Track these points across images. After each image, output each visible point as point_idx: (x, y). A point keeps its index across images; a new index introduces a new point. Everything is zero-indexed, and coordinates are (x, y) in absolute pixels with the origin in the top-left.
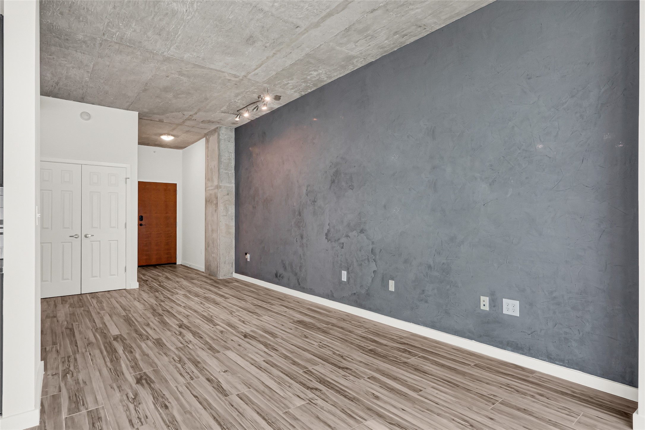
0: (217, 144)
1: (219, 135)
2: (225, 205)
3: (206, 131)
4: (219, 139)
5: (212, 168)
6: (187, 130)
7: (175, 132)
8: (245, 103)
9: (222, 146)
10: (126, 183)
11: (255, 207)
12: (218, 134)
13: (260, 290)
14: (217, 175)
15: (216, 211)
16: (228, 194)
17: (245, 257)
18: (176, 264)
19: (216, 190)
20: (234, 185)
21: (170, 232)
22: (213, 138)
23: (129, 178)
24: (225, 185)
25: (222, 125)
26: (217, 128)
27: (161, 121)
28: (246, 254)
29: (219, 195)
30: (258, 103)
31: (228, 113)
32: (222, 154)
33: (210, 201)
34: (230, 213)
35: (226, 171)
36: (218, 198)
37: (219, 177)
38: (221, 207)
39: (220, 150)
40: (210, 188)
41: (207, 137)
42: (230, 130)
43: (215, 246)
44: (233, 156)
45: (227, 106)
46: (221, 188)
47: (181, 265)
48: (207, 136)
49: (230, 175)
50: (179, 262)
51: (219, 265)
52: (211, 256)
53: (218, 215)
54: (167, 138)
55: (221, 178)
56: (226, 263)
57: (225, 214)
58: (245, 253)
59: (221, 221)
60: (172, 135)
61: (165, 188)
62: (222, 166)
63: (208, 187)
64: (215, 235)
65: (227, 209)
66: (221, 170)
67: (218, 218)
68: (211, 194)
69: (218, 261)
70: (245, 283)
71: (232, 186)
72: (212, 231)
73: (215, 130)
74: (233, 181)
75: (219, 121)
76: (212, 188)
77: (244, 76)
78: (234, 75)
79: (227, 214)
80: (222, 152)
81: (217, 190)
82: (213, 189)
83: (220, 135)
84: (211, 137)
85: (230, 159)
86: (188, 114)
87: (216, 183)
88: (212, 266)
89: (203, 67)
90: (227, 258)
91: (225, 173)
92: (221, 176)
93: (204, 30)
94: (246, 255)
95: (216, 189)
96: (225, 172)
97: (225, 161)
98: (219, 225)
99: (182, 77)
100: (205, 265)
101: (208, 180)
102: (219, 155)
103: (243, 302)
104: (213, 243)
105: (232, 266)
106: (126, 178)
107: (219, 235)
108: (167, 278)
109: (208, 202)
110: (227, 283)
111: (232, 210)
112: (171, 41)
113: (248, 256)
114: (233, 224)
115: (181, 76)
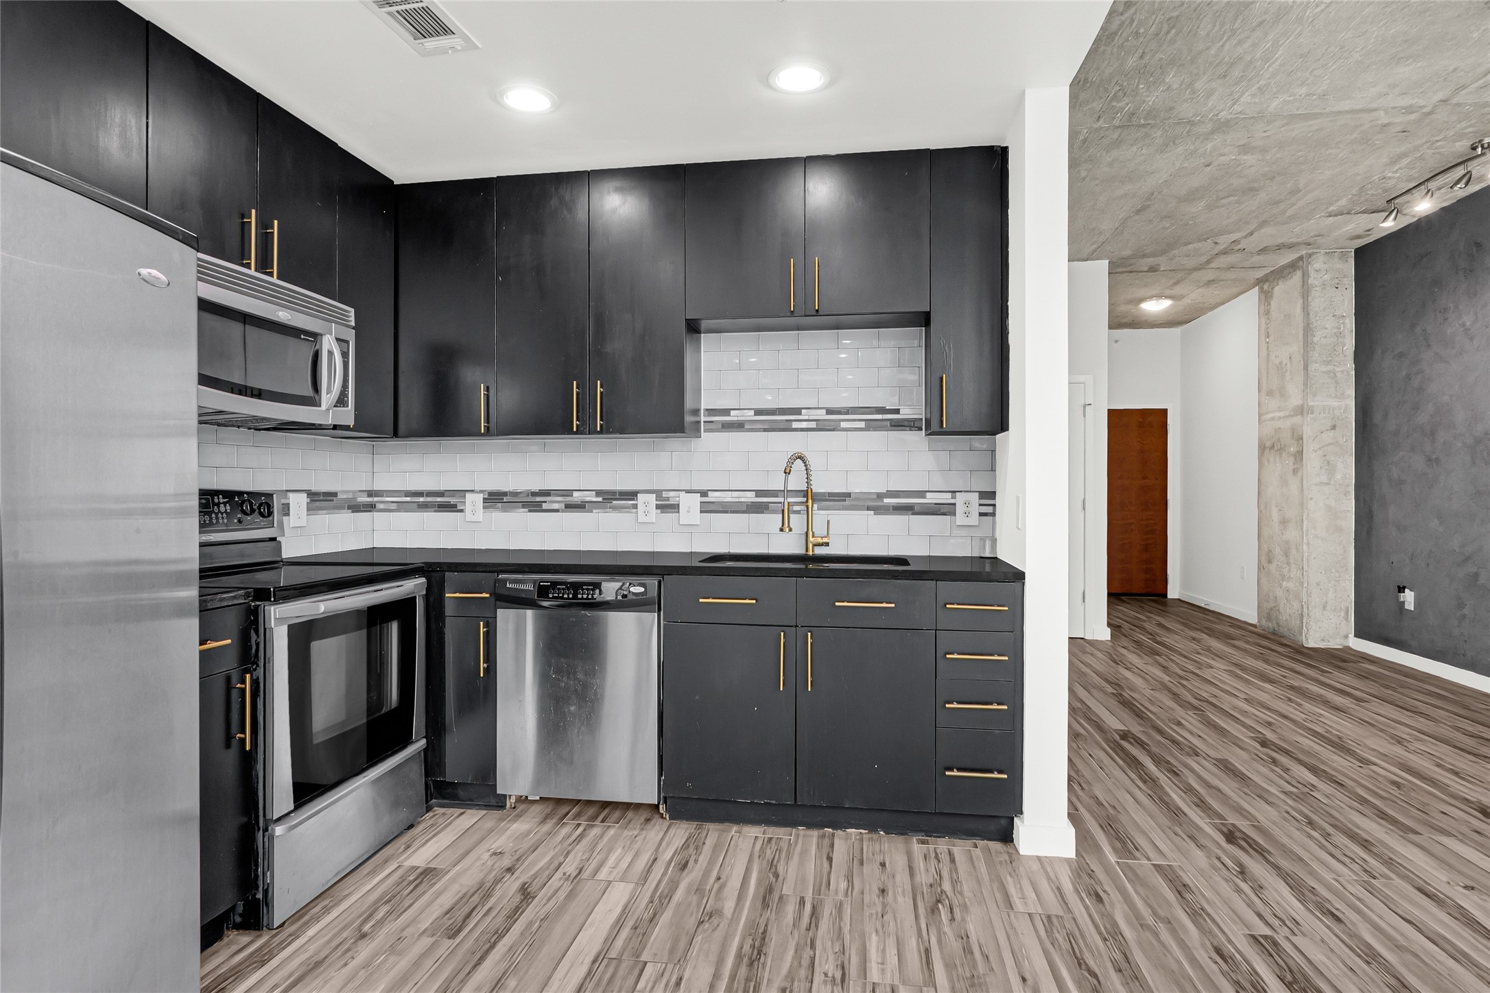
0: (1300, 301)
1: (1305, 276)
2: (1325, 456)
3: (1260, 274)
4: (1306, 287)
5: (1281, 363)
6: (1211, 279)
7: (1178, 290)
8: (1418, 174)
9: (1317, 303)
10: (1084, 416)
11: (1437, 460)
12: (1303, 274)
13: (1464, 695)
14: (1300, 379)
15: (1295, 471)
16: (1334, 427)
17: (1398, 598)
18: (1165, 595)
19: (1297, 420)
20: (1352, 404)
21: (1152, 521)
22: (1286, 289)
23: (1090, 404)
24: (1325, 403)
25: (1318, 248)
26: (1301, 258)
27: (1153, 269)
28: (1401, 589)
29: (1307, 432)
30: (1472, 166)
31: (1348, 213)
32: (1315, 325)
33: (1276, 448)
34: (1338, 476)
35: (1330, 368)
36: (1302, 439)
37: (1305, 384)
38: (1312, 461)
39: (1308, 314)
40: (1277, 414)
41: (1266, 287)
42: (1340, 258)
43: (1292, 561)
44: (1350, 323)
45: (1350, 196)
46: (1312, 413)
47: (1179, 600)
48: (1266, 283)
49: (1339, 375)
50: (1173, 592)
51: (1305, 610)
52: (1281, 586)
53: (1305, 482)
54: (1154, 307)
55: (1314, 387)
56: (1328, 608)
57: (1324, 479)
58: (1399, 587)
59: (1312, 499)
60: (1167, 297)
61: (1141, 420)
62: (1317, 355)
63: (1268, 413)
64: (1291, 534)
65: (1329, 467)
66: (1312, 367)
67: (1302, 490)
68: (1280, 428)
69: (1305, 600)
70: (1398, 667)
71: (1346, 405)
72: (1284, 522)
73: (1293, 266)
74: (1351, 392)
75: (1311, 241)
76: (1282, 414)
77: (1442, 101)
78: (1404, 108)
79: (1330, 480)
80: (1317, 318)
81: (1299, 417)
82: (1284, 417)
83: (1309, 276)
84: (1278, 284)
85: (1340, 335)
86: (1224, 241)
87: (1295, 400)
88: (1281, 610)
89: (1315, 116)
90: (1331, 595)
91: (1323, 372)
92: (1313, 382)
93: (1352, 24)
94: (1400, 592)
95: (1297, 415)
96: (1325, 369)
97: (1324, 341)
98: (1307, 508)
99: (1245, 157)
100: (1259, 607)
101: (1270, 393)
102: (1308, 329)
103: (1422, 720)
104: (1286, 554)
105: (1347, 619)
106: (1085, 406)
107: (1307, 535)
108: (1160, 625)
109: (1267, 451)
110: (1339, 659)
111: (1347, 469)
112: (1249, 81)
113: (1409, 597)
114: (1350, 504)
115: (1245, 155)
